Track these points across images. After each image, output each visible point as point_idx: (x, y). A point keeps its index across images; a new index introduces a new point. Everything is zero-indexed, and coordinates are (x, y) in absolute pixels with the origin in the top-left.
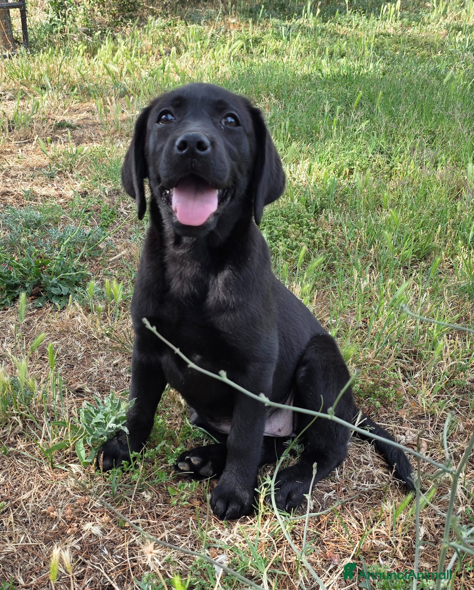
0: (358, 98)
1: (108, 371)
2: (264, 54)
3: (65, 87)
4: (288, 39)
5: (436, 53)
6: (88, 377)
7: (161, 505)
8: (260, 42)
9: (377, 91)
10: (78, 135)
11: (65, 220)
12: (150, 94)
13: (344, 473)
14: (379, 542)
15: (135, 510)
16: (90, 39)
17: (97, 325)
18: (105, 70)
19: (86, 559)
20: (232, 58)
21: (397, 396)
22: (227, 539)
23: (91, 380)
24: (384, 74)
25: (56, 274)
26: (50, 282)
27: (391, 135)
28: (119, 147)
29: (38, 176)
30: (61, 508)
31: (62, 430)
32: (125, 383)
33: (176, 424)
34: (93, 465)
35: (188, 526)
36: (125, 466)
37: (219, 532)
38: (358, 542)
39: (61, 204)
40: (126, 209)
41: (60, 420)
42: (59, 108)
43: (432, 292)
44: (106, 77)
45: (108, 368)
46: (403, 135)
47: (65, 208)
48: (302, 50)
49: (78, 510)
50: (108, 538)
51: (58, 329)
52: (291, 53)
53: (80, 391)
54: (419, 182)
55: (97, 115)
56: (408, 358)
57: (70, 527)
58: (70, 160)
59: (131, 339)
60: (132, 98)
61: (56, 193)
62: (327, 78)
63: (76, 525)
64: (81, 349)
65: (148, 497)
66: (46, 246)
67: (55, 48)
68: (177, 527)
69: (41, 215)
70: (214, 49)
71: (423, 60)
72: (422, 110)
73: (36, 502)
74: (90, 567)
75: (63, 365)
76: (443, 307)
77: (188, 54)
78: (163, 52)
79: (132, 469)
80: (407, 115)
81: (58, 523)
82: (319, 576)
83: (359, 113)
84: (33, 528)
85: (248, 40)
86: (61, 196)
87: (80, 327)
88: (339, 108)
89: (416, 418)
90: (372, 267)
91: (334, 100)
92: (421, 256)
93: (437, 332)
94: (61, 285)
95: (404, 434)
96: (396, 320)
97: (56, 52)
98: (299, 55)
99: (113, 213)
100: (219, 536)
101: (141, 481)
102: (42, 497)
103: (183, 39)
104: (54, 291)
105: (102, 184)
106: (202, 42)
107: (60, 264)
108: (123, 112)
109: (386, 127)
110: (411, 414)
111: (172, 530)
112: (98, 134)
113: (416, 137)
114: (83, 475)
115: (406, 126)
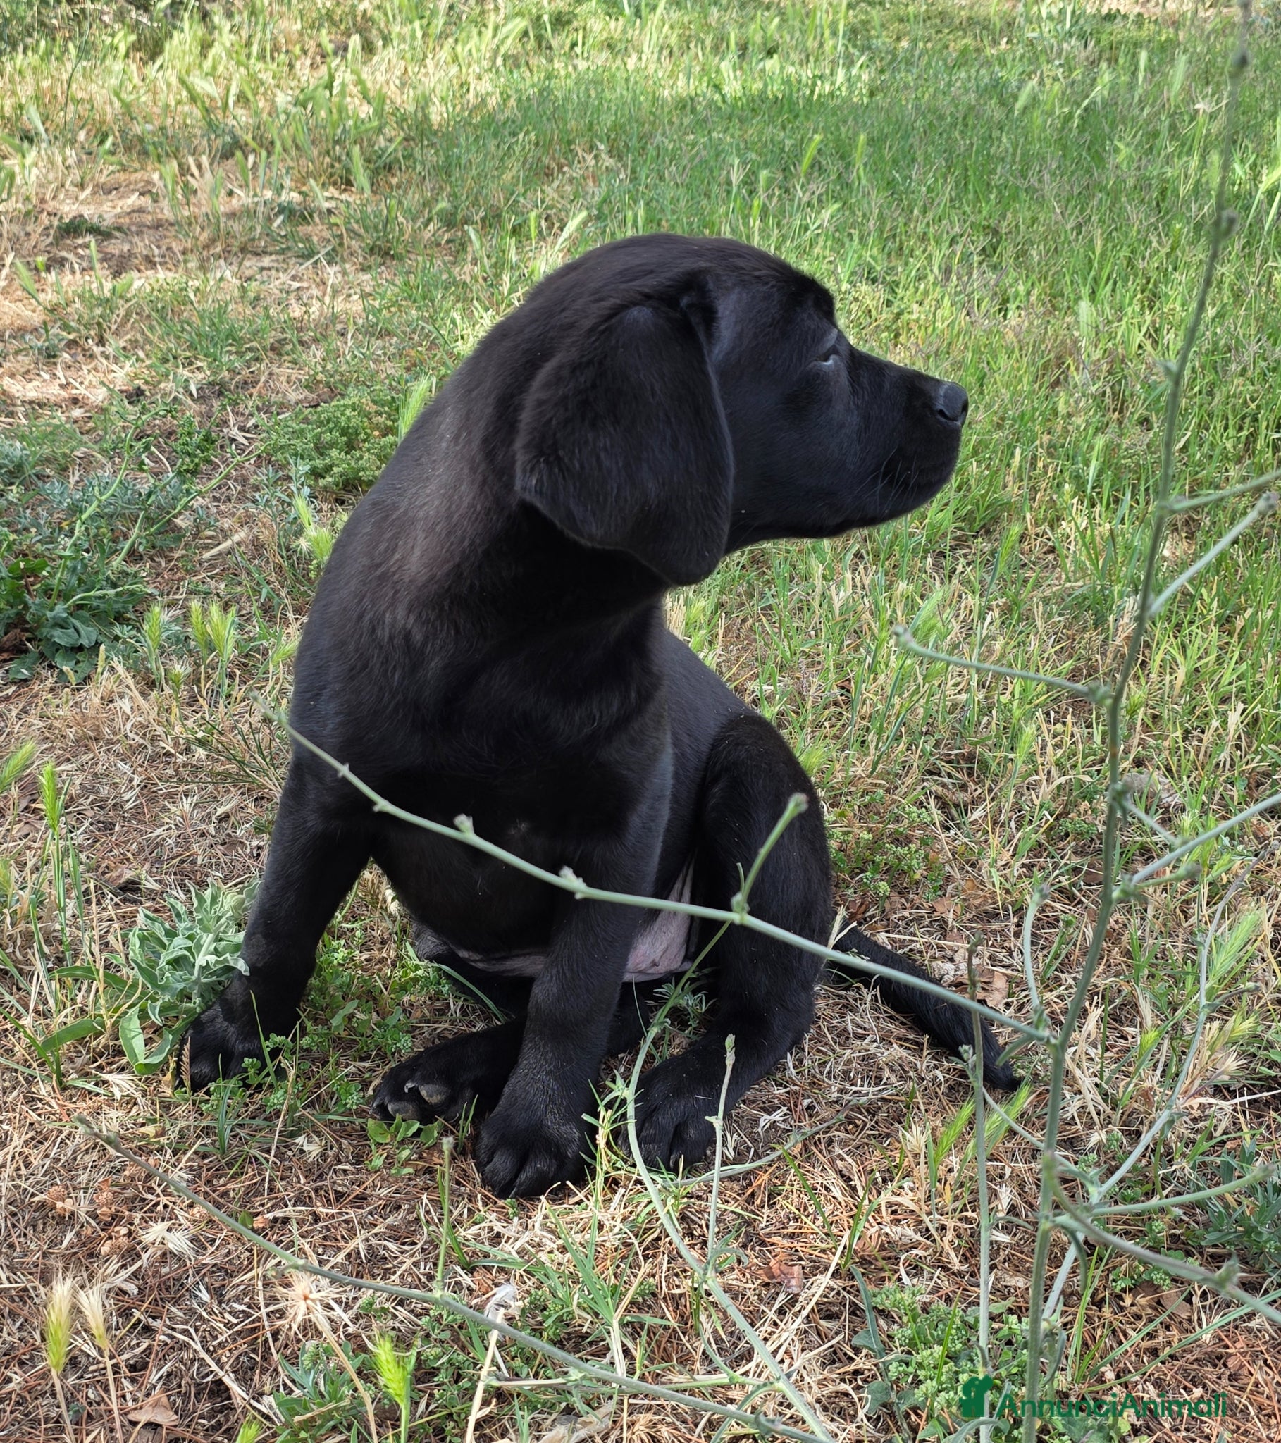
0: (811, 152)
1: (203, 835)
2: (578, 50)
3: (82, 136)
4: (638, 13)
5: (995, 43)
6: (153, 853)
7: (348, 1167)
8: (569, 22)
9: (856, 134)
10: (117, 252)
11: (87, 463)
12: (297, 148)
13: (807, 1062)
14: (899, 1229)
15: (279, 1185)
16: (144, 19)
17: (172, 719)
18: (185, 93)
19: (154, 1318)
20: (499, 61)
21: (931, 866)
22: (518, 1245)
23: (159, 859)
24: (872, 94)
25: (65, 596)
26: (49, 614)
27: (894, 236)
28: (222, 279)
29: (17, 353)
30: (86, 1190)
31: (84, 988)
32: (249, 862)
33: (382, 961)
34: (169, 1075)
35: (418, 1219)
36: (251, 1071)
37: (498, 1227)
38: (847, 1233)
39: (76, 422)
40: (242, 429)
41: (78, 964)
42: (67, 184)
43: (1007, 611)
44: (186, 108)
45: (203, 827)
46: (924, 238)
47: (88, 432)
48: (673, 40)
49: (129, 1192)
50: (209, 1260)
51: (71, 734)
52: (645, 48)
53: (130, 889)
54: (966, 348)
55: (165, 203)
56: (954, 773)
57: (110, 1238)
58: (98, 311)
59: (260, 751)
60: (251, 158)
61: (64, 394)
62: (734, 106)
63: (124, 1231)
64: (131, 780)
65: (312, 1148)
66: (38, 526)
67: (54, 39)
68: (390, 1220)
69: (23, 449)
70: (456, 41)
71: (964, 59)
72: (966, 177)
73: (19, 1176)
74: (163, 1338)
75: (86, 824)
76: (1033, 646)
77: (391, 53)
78: (330, 47)
79: (268, 1080)
80: (930, 190)
81: (77, 1228)
82: (752, 1324)
83: (813, 186)
84: (11, 1246)
85: (539, 17)
86: (75, 401)
87: (129, 726)
88: (764, 174)
89: (978, 918)
90: (858, 556)
91: (753, 156)
92: (977, 525)
93: (1020, 705)
94: (77, 623)
95: (952, 960)
96: (920, 680)
97: (57, 51)
98: (666, 52)
99: (207, 438)
100: (496, 1238)
101: (293, 1109)
102: (35, 1163)
103: (377, 15)
104: (60, 637)
105: (181, 370)
106: (425, 21)
107: (74, 570)
108: (231, 193)
109: (881, 217)
110: (967, 909)
111: (376, 1230)
112: (169, 249)
113: (953, 242)
114: (141, 1101)
115: (930, 216)
